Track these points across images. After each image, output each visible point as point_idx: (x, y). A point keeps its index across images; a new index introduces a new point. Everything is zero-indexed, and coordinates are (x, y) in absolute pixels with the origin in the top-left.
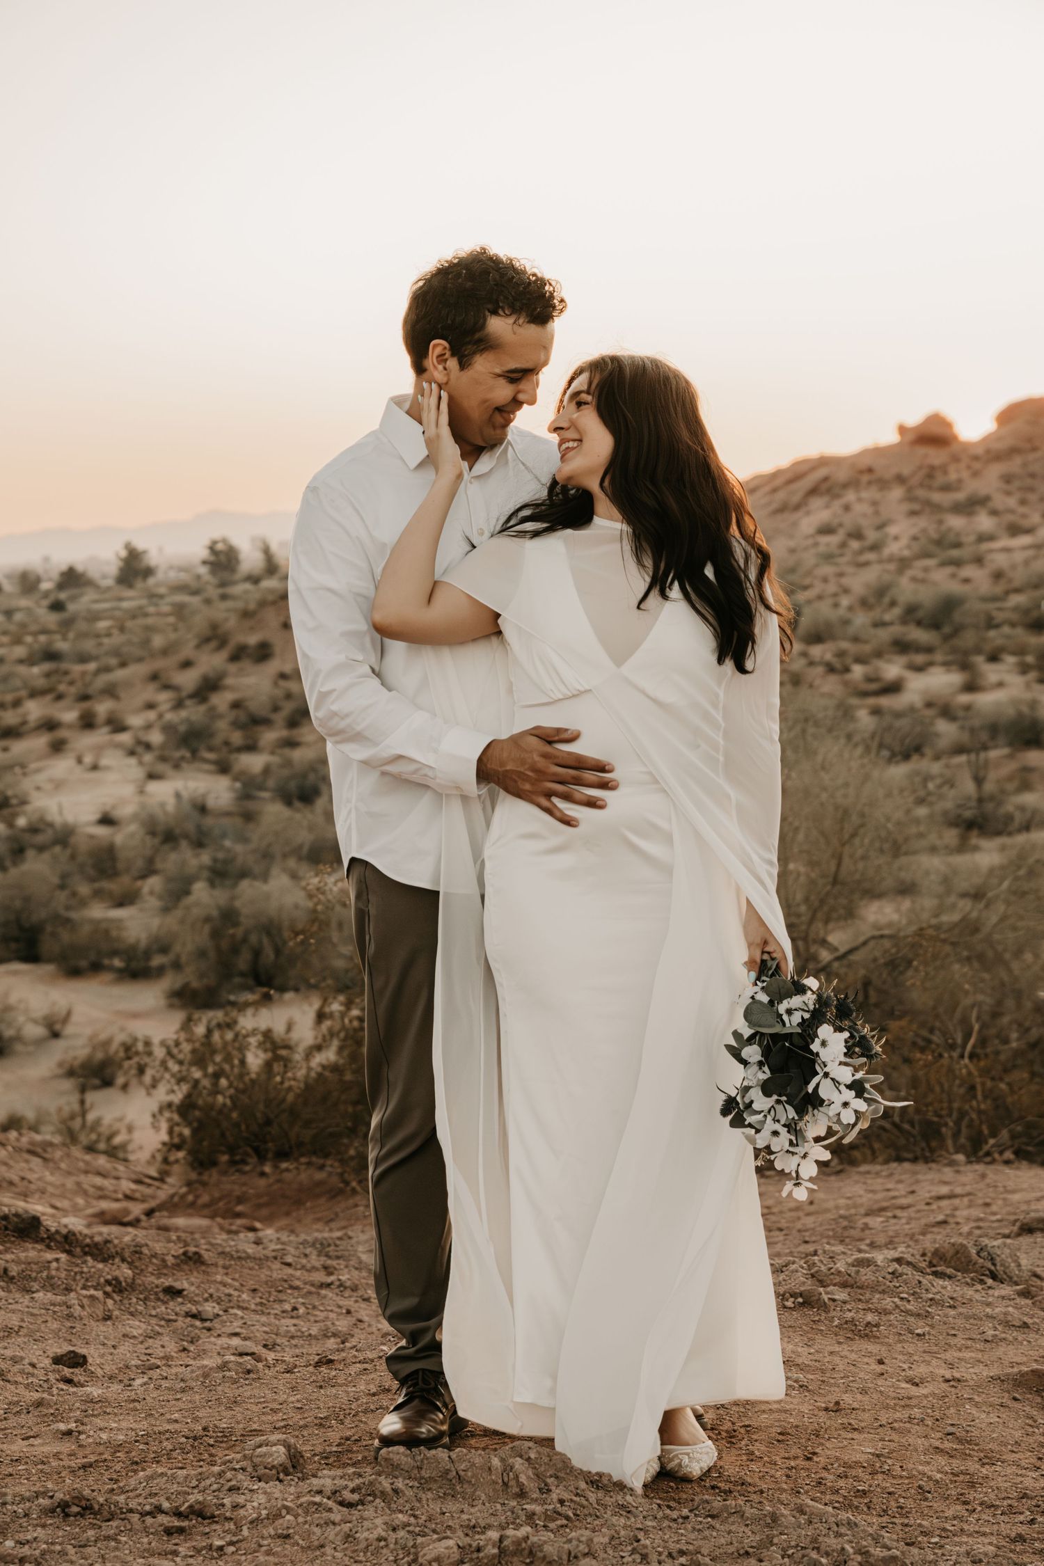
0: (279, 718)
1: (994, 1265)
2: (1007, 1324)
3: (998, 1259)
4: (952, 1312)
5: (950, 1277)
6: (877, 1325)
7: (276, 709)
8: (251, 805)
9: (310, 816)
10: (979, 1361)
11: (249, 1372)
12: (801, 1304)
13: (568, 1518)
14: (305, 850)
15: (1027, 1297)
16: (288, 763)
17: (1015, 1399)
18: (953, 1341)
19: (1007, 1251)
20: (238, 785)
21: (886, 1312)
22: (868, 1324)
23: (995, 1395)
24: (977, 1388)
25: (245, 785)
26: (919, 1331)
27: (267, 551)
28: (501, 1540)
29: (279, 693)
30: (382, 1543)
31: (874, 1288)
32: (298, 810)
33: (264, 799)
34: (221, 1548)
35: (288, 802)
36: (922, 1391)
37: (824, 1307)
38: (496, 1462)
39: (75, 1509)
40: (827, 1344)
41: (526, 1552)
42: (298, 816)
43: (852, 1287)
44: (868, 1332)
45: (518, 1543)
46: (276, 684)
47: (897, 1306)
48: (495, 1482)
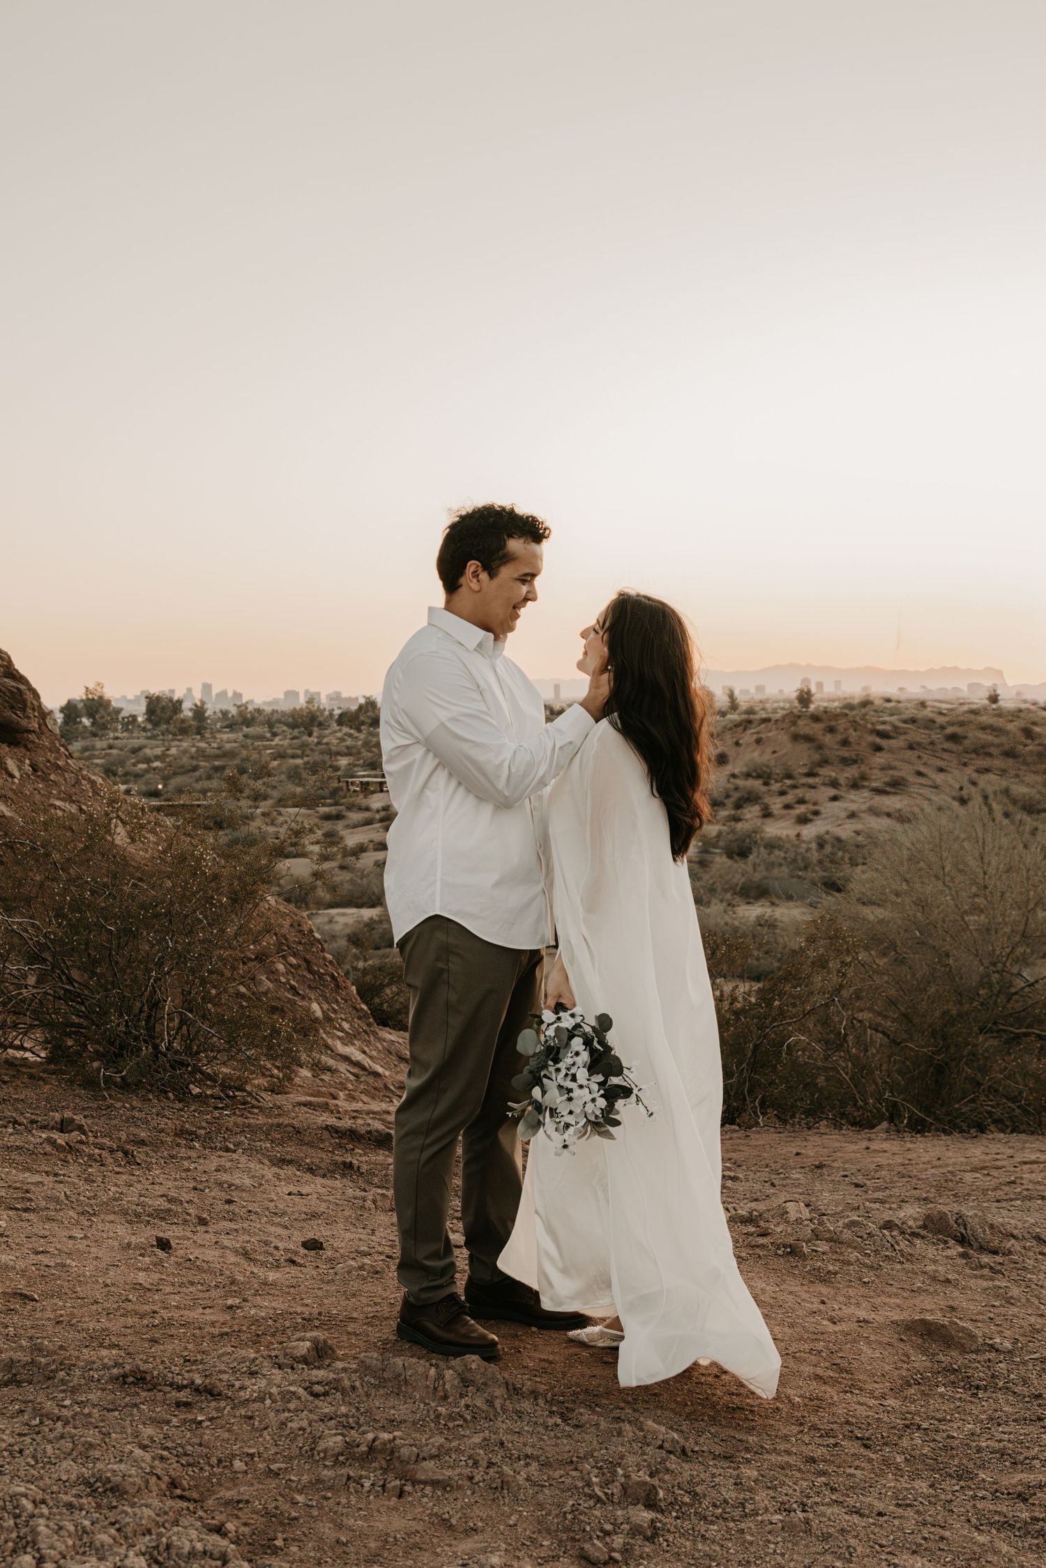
0: (729, 802)
1: (966, 1229)
2: (934, 1279)
3: (969, 1226)
4: (899, 1266)
5: (923, 1237)
6: (836, 1273)
7: (728, 796)
8: (708, 857)
9: (743, 866)
10: (899, 1307)
11: (377, 1272)
12: (790, 1253)
13: (465, 1420)
14: (738, 889)
15: (964, 1258)
16: (733, 831)
17: (902, 1340)
18: (888, 1289)
19: (977, 1220)
20: (700, 844)
21: (849, 1263)
22: (829, 1272)
23: (888, 1336)
24: (879, 1329)
25: (704, 844)
26: (866, 1280)
27: (731, 696)
28: (374, 1440)
29: (730, 786)
30: (301, 1432)
31: (849, 1244)
32: (736, 861)
33: (716, 853)
34: (200, 1422)
35: (730, 856)
36: (837, 1328)
37: (803, 1257)
38: (433, 1371)
39: (131, 1379)
40: (792, 1285)
41: (388, 1452)
42: (735, 865)
43: (835, 1241)
44: (825, 1278)
45: (384, 1444)
46: (729, 781)
47: (858, 1260)
48: (427, 1387)
